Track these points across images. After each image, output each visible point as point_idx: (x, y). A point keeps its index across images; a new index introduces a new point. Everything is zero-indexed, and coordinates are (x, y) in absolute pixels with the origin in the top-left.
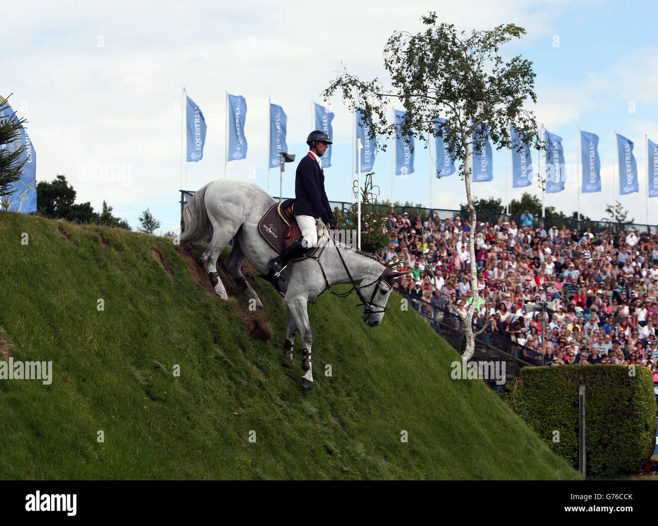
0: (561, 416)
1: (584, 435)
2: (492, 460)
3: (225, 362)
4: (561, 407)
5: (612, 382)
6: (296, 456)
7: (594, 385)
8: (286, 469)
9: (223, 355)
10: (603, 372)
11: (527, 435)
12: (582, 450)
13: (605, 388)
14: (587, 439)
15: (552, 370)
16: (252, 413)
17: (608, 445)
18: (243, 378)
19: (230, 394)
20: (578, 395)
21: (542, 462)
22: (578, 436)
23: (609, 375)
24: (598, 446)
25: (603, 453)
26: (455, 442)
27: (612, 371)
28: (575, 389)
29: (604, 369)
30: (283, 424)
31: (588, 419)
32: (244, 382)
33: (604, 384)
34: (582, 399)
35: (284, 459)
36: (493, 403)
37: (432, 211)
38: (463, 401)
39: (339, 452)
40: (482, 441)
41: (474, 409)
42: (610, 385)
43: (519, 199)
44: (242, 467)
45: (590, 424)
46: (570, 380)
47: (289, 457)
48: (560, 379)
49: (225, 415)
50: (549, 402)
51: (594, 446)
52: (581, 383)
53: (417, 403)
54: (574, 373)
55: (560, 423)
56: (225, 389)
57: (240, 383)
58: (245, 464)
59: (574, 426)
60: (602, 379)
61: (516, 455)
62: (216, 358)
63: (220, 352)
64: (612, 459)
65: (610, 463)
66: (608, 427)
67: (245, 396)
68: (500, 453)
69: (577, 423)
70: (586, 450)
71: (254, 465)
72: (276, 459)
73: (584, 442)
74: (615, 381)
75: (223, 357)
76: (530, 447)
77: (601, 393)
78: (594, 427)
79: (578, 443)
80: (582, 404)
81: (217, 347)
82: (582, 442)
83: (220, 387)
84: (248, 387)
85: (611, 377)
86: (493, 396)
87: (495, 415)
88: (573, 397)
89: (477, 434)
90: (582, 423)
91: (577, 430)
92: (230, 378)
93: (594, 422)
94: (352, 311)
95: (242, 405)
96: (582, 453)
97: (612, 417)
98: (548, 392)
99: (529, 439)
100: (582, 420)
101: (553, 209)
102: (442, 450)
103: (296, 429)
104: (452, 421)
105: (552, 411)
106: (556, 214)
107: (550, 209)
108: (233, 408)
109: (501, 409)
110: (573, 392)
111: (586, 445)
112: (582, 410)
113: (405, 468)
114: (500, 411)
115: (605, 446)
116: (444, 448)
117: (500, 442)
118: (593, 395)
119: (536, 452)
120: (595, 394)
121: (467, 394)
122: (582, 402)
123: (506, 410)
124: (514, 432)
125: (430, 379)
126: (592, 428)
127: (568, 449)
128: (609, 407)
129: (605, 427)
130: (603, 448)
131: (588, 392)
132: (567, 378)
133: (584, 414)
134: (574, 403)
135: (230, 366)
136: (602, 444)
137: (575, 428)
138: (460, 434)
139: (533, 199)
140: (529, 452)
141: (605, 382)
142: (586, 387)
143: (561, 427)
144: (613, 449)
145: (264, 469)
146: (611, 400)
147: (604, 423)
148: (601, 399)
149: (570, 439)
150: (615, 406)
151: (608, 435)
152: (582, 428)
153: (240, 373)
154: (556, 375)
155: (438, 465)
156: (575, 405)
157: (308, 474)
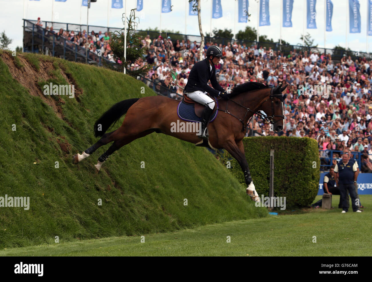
0: (258, 169)
1: (273, 181)
2: (207, 196)
3: (30, 130)
4: (258, 163)
5: (292, 148)
6: (75, 192)
7: (280, 150)
8: (67, 199)
9: (29, 125)
10: (285, 142)
11: (231, 181)
12: (271, 191)
13: (287, 152)
14: (275, 184)
15: (253, 139)
16: (47, 163)
17: (288, 189)
18: (42, 141)
19: (32, 150)
20: (270, 156)
21: (240, 198)
22: (269, 182)
23: (290, 143)
24: (282, 189)
25: (285, 193)
26: (183, 184)
27: (291, 141)
28: (268, 152)
29: (287, 139)
30: (67, 171)
31: (276, 171)
32: (42, 143)
33: (286, 149)
34: (272, 158)
35: (66, 193)
36: (210, 160)
37: (186, 36)
38: (189, 158)
39: (104, 189)
40: (201, 184)
41: (196, 163)
42: (290, 150)
43: (243, 30)
44: (38, 198)
45: (277, 175)
46: (265, 146)
47: (71, 192)
48: (258, 145)
49: (27, 164)
50: (251, 160)
51: (279, 189)
52: (271, 148)
53: (158, 159)
54: (267, 142)
55: (258, 173)
56: (29, 147)
57: (40, 143)
58: (40, 196)
59: (267, 176)
60: (285, 146)
61: (223, 193)
62: (24, 127)
63: (27, 123)
64: (290, 198)
65: (289, 200)
66: (288, 177)
67: (43, 152)
68: (213, 192)
69: (268, 174)
70: (274, 191)
71: (46, 197)
72: (61, 193)
73: (273, 186)
74: (293, 148)
75: (28, 127)
76: (233, 188)
77: (284, 155)
78: (279, 177)
79: (269, 186)
80: (272, 162)
81: (25, 120)
82: (271, 186)
83: (25, 146)
84: (44, 146)
85: (291, 145)
86: (210, 155)
87: (210, 167)
88: (266, 157)
89: (198, 179)
90: (272, 174)
91: (268, 179)
92: (33, 140)
93: (279, 174)
94: (118, 98)
95: (40, 158)
96: (271, 193)
97: (291, 171)
98: (250, 154)
99: (232, 183)
100: (272, 172)
101: (266, 37)
102: (174, 190)
103: (76, 174)
104: (181, 171)
105: (252, 166)
106: (268, 40)
107: (264, 37)
108: (34, 160)
109: (215, 164)
110: (266, 154)
111: (274, 188)
112: (272, 165)
113: (148, 201)
114: (214, 165)
115: (286, 189)
116: (175, 188)
117: (213, 185)
118: (279, 156)
119: (237, 192)
120: (280, 155)
121: (192, 154)
122: (272, 160)
123: (218, 164)
124: (223, 179)
125: (168, 144)
126: (278, 177)
127: (262, 190)
128: (289, 164)
129: (286, 177)
130: (285, 190)
131: (276, 155)
132: (263, 145)
133: (273, 168)
134: (267, 161)
135: (33, 132)
136: (284, 188)
137: (267, 177)
138: (186, 179)
139: (253, 30)
140: (232, 192)
141: (287, 148)
142: (275, 151)
143: (258, 176)
144: (291, 191)
145: (53, 200)
146: (291, 160)
147: (286, 174)
148: (284, 159)
149: (264, 184)
150: (293, 163)
151: (288, 182)
152: (271, 177)
153: (40, 137)
154: (256, 143)
155: (171, 199)
156: (268, 162)
157: (82, 203)
